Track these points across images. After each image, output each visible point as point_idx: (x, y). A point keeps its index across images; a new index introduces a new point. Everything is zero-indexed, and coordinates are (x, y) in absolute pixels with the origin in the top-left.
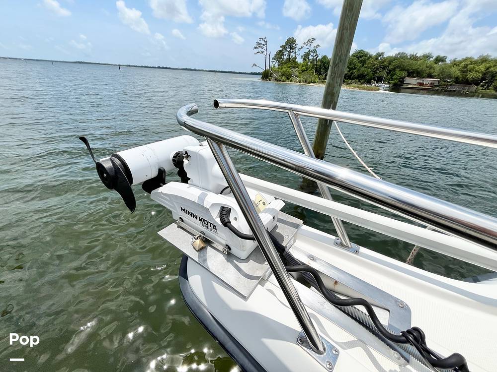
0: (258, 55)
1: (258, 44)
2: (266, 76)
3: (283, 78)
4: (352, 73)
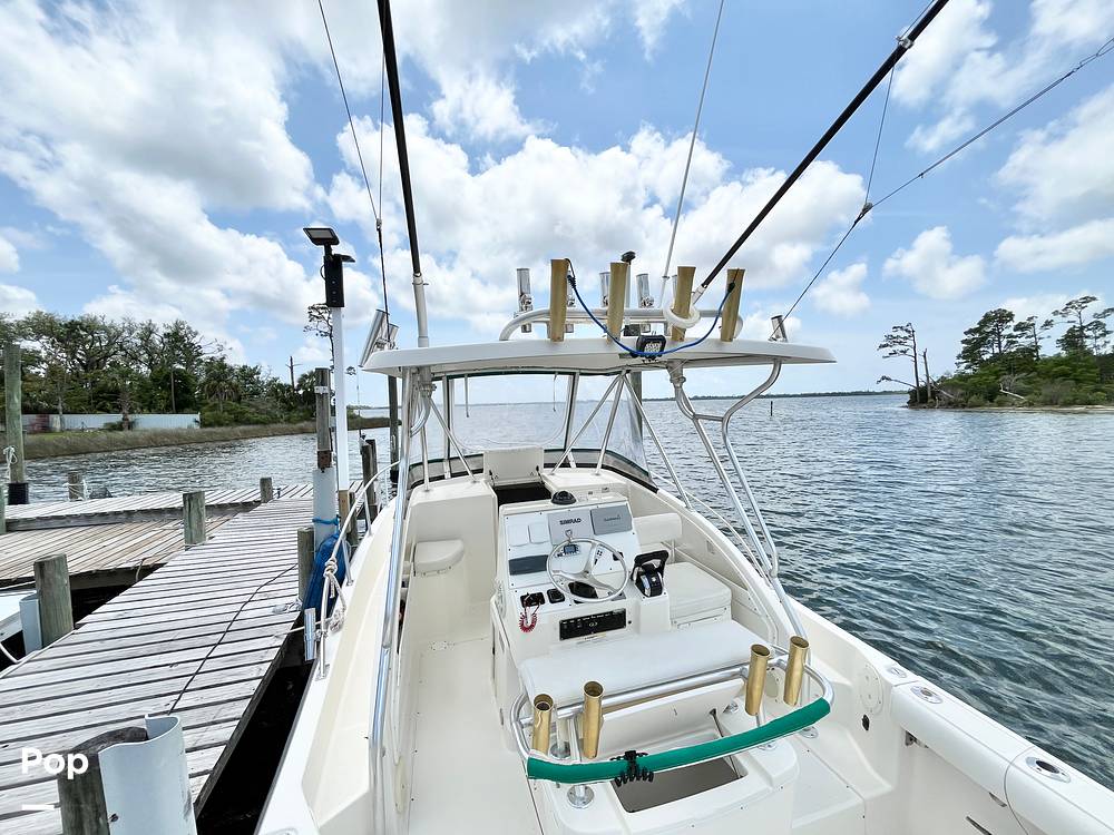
0: (893, 358)
1: (889, 337)
2: (923, 397)
3: (973, 399)
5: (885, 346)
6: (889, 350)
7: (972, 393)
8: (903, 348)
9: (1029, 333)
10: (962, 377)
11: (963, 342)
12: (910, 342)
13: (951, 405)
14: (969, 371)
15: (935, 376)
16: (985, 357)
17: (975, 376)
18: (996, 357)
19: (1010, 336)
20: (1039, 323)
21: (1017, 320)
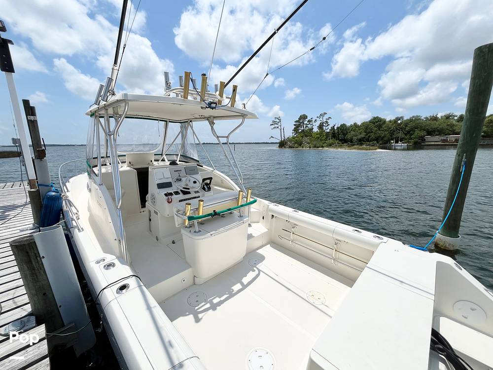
0: (274, 129)
1: (274, 121)
2: (282, 144)
3: (296, 145)
4: (369, 136)
5: (272, 125)
6: (273, 126)
7: (296, 143)
8: (278, 126)
9: (311, 123)
10: (293, 138)
11: (294, 125)
12: (279, 124)
13: (290, 147)
14: (295, 136)
15: (287, 136)
16: (300, 131)
17: (296, 137)
18: (303, 131)
19: (306, 124)
20: (313, 121)
21: (309, 118)
